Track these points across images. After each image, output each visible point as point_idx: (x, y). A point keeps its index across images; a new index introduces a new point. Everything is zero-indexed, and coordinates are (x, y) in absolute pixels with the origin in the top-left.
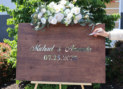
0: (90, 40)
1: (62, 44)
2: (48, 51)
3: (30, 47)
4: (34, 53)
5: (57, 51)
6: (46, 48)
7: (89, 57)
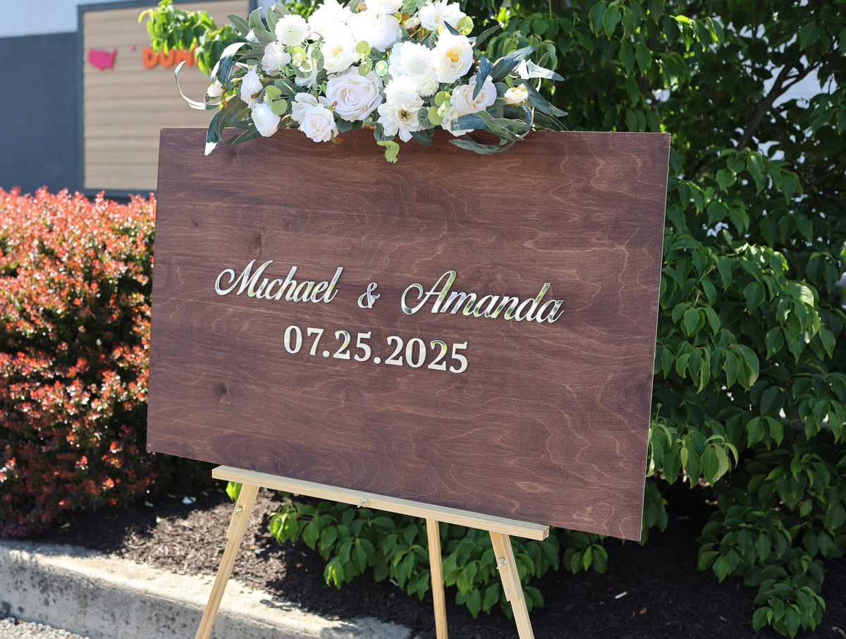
0: (554, 244)
1: (386, 261)
2: (304, 298)
3: (213, 269)
4: (235, 307)
5: (354, 305)
6: (294, 282)
7: (540, 360)
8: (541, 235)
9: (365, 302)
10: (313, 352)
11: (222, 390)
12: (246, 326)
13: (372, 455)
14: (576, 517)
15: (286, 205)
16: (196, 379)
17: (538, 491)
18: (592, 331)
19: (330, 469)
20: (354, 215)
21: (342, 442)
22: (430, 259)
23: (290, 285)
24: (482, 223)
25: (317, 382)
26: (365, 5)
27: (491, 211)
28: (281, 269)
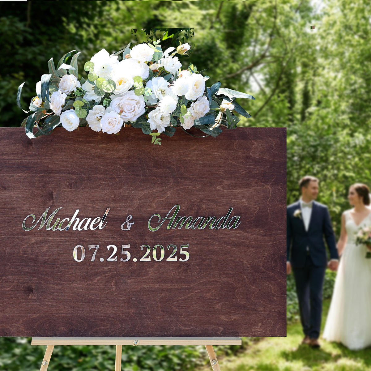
0: (233, 187)
1: (137, 203)
2: (86, 228)
3: (19, 216)
4: (37, 238)
5: (118, 229)
6: (78, 219)
7: (229, 249)
8: (226, 182)
9: (125, 227)
10: (93, 260)
11: (30, 290)
12: (45, 249)
13: (134, 315)
14: (254, 330)
15: (69, 173)
16: (10, 286)
17: (232, 319)
18: (256, 231)
19: (107, 328)
20: (114, 177)
21: (114, 311)
22: (163, 199)
23: (75, 221)
24: (193, 178)
25: (96, 277)
26: (130, 55)
27: (198, 171)
28: (68, 212)
